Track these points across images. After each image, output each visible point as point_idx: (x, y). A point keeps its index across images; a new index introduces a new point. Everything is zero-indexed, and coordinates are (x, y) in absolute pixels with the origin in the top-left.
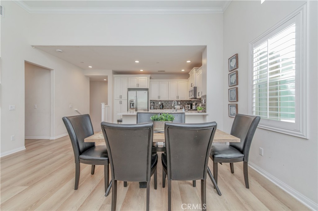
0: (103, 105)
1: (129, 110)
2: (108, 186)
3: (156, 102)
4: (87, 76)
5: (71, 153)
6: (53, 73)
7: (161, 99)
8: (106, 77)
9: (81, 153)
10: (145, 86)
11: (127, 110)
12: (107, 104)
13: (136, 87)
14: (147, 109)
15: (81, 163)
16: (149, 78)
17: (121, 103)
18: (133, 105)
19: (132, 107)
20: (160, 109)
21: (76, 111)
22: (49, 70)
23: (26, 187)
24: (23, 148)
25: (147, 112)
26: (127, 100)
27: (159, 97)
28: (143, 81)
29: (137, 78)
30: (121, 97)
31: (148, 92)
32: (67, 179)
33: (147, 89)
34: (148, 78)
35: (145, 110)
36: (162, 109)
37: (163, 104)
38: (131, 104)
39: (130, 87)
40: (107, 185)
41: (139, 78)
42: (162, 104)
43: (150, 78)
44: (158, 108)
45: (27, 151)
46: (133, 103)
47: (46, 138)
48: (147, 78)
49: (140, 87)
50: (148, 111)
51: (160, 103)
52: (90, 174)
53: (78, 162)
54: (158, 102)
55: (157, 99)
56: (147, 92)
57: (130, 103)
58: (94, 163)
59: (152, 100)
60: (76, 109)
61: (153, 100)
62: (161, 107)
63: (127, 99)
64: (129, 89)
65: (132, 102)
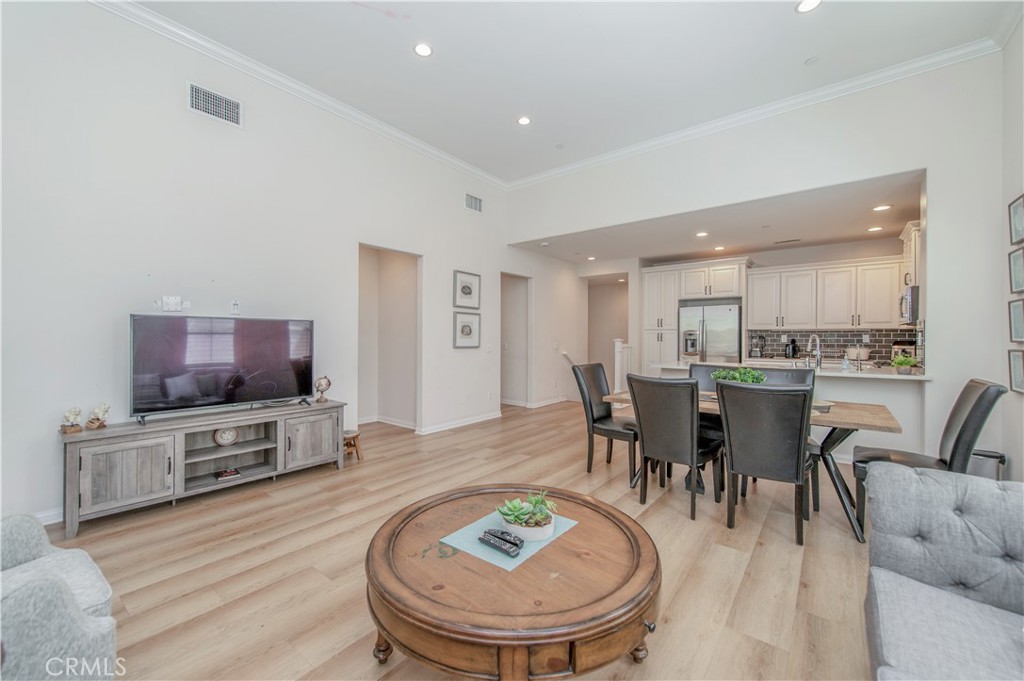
0: (618, 345)
1: (682, 356)
2: (635, 476)
3: (769, 336)
4: (583, 279)
5: (581, 424)
6: (532, 284)
7: (786, 327)
8: (626, 276)
9: (595, 421)
10: (732, 291)
11: (676, 356)
12: (626, 341)
13: (702, 296)
14: (736, 355)
15: (595, 435)
16: (744, 267)
17: (660, 338)
18: (693, 345)
19: (690, 350)
20: (786, 356)
21: (565, 355)
22: (526, 279)
23: (528, 457)
24: (498, 414)
25: (736, 365)
26: (676, 332)
27: (780, 320)
28: (724, 275)
29: (706, 269)
30: (660, 323)
31: (740, 308)
32: (573, 459)
33: (738, 300)
34: (740, 268)
35: (729, 359)
36: (793, 357)
37: (798, 343)
38: (689, 342)
39: (685, 297)
40: (633, 474)
41: (711, 269)
42: (793, 341)
43: (750, 265)
44: (777, 356)
45: (504, 419)
46: (695, 340)
47: (521, 403)
48: (736, 266)
49: (713, 295)
50: (740, 362)
51: (784, 339)
52: (605, 462)
53: (592, 431)
54: (778, 336)
55: (774, 327)
56: (735, 308)
57: (686, 340)
58: (611, 436)
59: (756, 331)
60: (565, 353)
61: (761, 331)
62: (790, 350)
63: (676, 327)
64: (684, 303)
65: (692, 338)
